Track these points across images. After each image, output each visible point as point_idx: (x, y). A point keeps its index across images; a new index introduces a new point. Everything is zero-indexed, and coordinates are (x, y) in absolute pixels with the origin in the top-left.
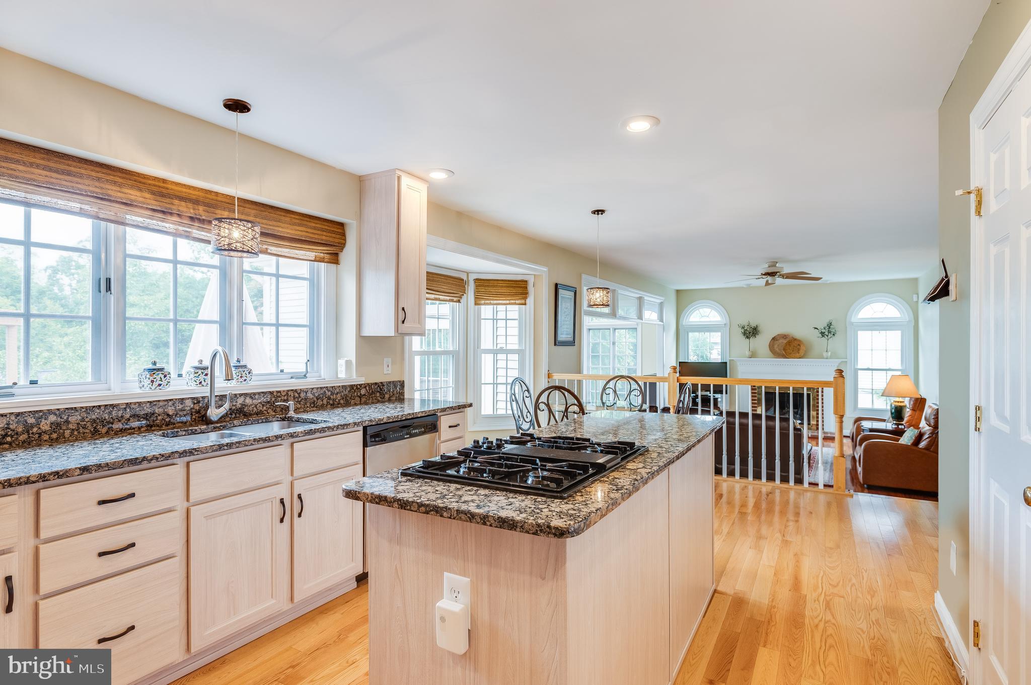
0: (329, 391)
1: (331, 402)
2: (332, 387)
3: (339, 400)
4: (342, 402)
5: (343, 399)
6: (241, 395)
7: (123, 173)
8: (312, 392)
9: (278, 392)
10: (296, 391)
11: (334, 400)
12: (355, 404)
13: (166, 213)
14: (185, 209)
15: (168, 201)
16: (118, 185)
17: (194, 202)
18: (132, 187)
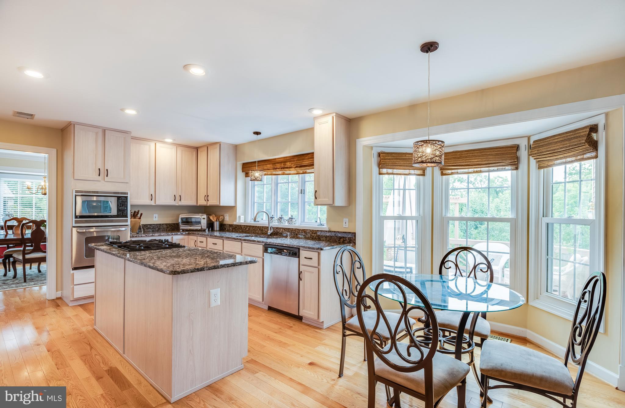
0: (311, 231)
1: (312, 237)
2: (312, 230)
3: (316, 237)
4: (317, 238)
5: (317, 236)
9: (292, 229)
10: (298, 229)
11: (313, 236)
12: (323, 240)
13: (275, 169)
14: (278, 166)
15: (275, 165)
16: (266, 165)
17: (281, 163)
18: (269, 164)
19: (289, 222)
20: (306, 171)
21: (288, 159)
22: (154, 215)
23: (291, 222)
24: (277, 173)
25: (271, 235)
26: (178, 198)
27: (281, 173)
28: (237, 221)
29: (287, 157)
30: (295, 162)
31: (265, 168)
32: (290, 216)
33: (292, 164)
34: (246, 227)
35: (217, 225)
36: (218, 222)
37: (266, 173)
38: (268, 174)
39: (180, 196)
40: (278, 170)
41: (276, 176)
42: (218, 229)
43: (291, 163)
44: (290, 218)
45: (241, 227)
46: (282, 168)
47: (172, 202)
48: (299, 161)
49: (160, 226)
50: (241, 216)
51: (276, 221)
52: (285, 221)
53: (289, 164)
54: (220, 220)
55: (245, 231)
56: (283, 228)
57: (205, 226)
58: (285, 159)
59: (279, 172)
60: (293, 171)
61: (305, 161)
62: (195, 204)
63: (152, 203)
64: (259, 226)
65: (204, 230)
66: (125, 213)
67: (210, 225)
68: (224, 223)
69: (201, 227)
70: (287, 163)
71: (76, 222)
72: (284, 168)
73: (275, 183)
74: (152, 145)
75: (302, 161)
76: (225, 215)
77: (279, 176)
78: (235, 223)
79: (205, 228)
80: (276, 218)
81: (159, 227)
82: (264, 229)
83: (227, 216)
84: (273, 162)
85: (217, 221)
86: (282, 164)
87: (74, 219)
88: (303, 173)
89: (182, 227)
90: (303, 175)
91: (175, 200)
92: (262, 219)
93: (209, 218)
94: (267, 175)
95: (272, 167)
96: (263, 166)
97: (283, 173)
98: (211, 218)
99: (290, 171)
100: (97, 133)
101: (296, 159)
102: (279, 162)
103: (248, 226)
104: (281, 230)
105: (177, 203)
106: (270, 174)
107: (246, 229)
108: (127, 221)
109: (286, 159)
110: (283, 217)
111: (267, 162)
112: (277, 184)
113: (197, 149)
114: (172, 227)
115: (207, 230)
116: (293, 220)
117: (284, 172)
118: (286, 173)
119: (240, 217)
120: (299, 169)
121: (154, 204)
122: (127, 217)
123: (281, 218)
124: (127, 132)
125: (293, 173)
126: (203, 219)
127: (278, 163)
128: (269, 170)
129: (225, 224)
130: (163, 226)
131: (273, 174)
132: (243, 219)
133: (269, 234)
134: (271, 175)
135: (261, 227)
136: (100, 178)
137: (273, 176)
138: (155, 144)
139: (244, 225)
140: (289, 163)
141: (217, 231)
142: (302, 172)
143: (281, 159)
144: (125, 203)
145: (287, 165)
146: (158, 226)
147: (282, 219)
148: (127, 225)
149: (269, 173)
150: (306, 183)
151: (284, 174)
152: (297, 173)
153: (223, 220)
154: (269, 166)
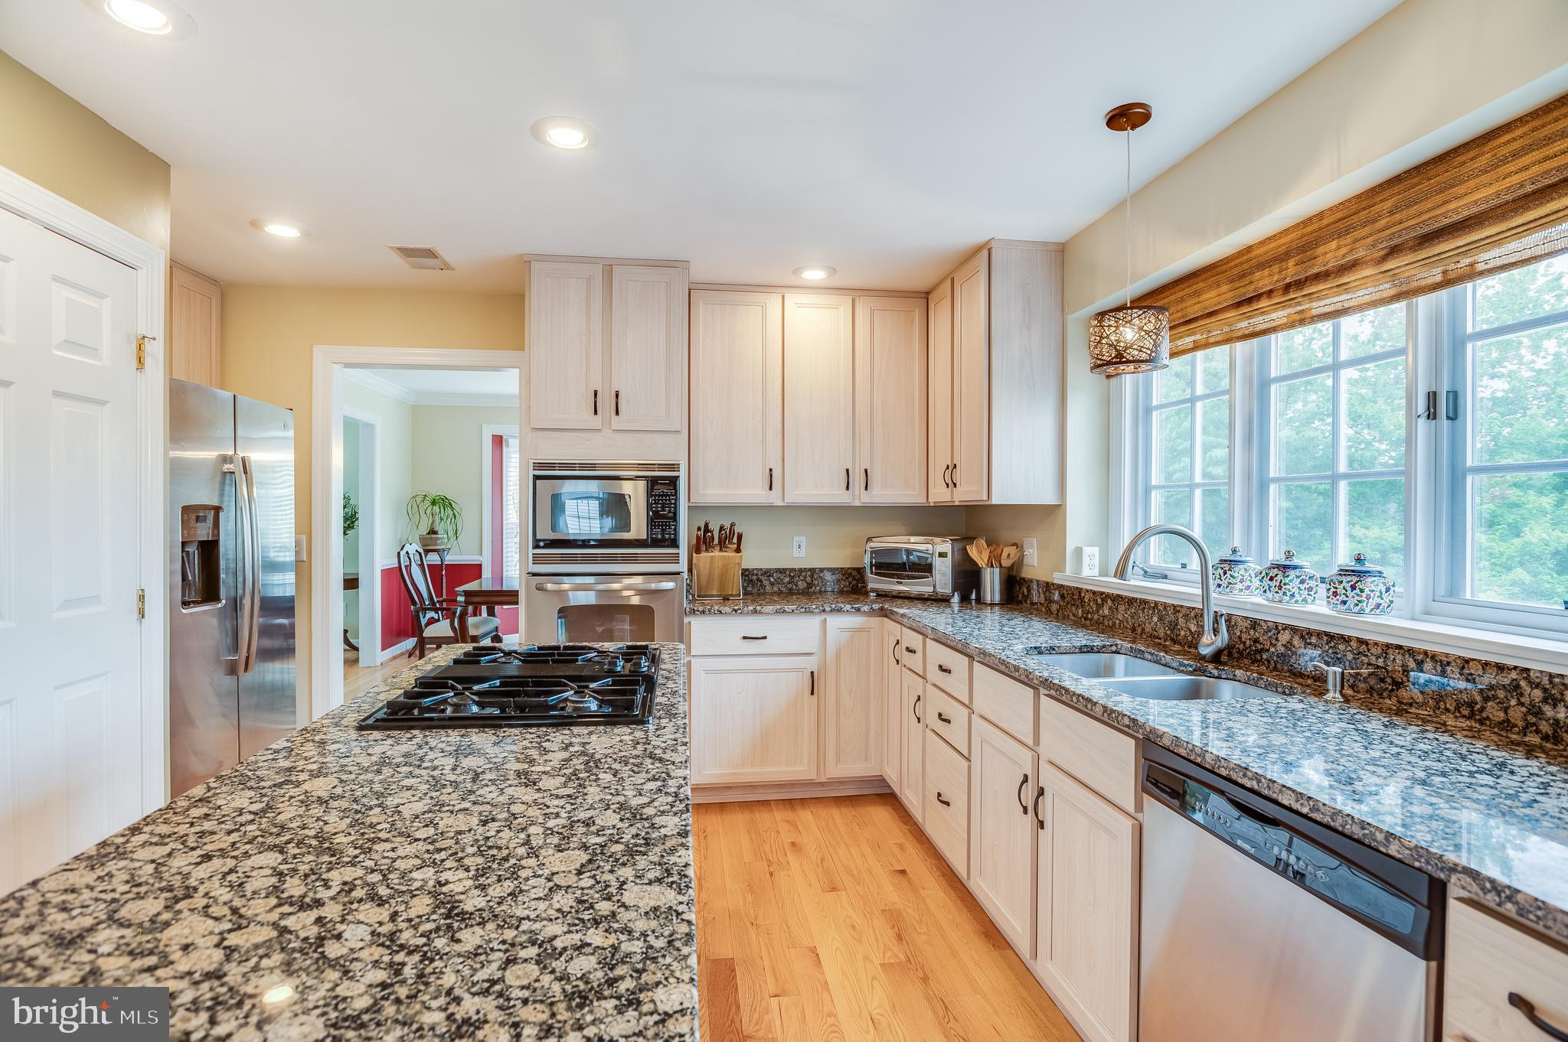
6: (1286, 627)
7: (1209, 270)
8: (1466, 671)
9: (1361, 640)
13: (1250, 301)
14: (1266, 281)
15: (1246, 280)
16: (1198, 294)
17: (1282, 258)
18: (1210, 288)
19: (1335, 594)
20: (1472, 265)
21: (1325, 222)
22: (796, 539)
23: (1350, 593)
24: (1260, 322)
25: (1216, 658)
26: (858, 480)
27: (1285, 320)
28: (1069, 571)
29: (1321, 215)
30: (1382, 223)
31: (1194, 310)
32: (1344, 557)
33: (1355, 241)
34: (1099, 601)
35: (992, 583)
36: (997, 570)
37: (1198, 337)
38: (1212, 340)
39: (866, 471)
40: (1263, 303)
41: (1255, 341)
42: (997, 599)
43: (1349, 239)
44: (1344, 572)
45: (1082, 599)
46: (1287, 288)
47: (837, 495)
48: (1412, 211)
49: (812, 576)
50: (1084, 548)
51: (1256, 582)
52: (1312, 583)
53: (1339, 248)
54: (1006, 563)
55: (1096, 617)
56: (1294, 630)
57: (946, 584)
58: (1309, 229)
59: (1274, 316)
60: (1366, 284)
61: (1459, 190)
62: (918, 499)
63: (774, 497)
64: (1156, 603)
65: (944, 600)
66: (670, 534)
67: (968, 581)
68: (1023, 576)
69: (934, 587)
70: (1320, 250)
71: (537, 560)
72: (1299, 284)
73: (1251, 379)
74: (773, 302)
75: (1439, 199)
76: (1027, 542)
77: (1273, 336)
78: (1057, 579)
79: (948, 590)
80: (1254, 566)
81: (809, 579)
82: (1181, 621)
83: (1032, 547)
84: (1236, 271)
85: (992, 566)
86: (1291, 263)
87: (531, 551)
88: (1447, 282)
89: (875, 583)
90: (1444, 294)
91: (848, 488)
92: (1184, 566)
93: (965, 552)
94: (1207, 345)
95: (1231, 294)
96: (1179, 307)
97: (1297, 317)
98: (973, 552)
99: (1347, 291)
100: (589, 280)
101: (1388, 204)
102: (1270, 256)
103: (1108, 596)
104: (1285, 637)
105: (857, 497)
106: (1219, 338)
107: (1100, 607)
108: (675, 559)
109: (1315, 226)
110: (1296, 561)
111: (1203, 277)
112: (1260, 387)
113: (925, 296)
114: (850, 579)
115: (956, 599)
116: (1370, 584)
117: (1302, 311)
118: (1314, 312)
119: (1079, 552)
120: (1411, 257)
121: (780, 504)
122: (677, 547)
123: (1284, 568)
124: (676, 264)
125: (1367, 299)
126: (941, 555)
127: (1262, 266)
128: (1213, 319)
129: (1024, 579)
130: (821, 575)
131: (1240, 333)
132: (1096, 561)
133: (1205, 651)
134: (1228, 340)
135: (1165, 606)
136: (596, 422)
137: (1239, 346)
138: (783, 297)
139: (1094, 593)
140: (1334, 245)
141: (992, 605)
142: (1439, 278)
143: (1283, 241)
144: (669, 500)
145: (1320, 260)
146: (805, 577)
147: (1292, 574)
148: (678, 573)
149: (1216, 334)
150: (1469, 347)
151: (1302, 320)
152: (1393, 292)
153: (1019, 564)
154: (1211, 298)
